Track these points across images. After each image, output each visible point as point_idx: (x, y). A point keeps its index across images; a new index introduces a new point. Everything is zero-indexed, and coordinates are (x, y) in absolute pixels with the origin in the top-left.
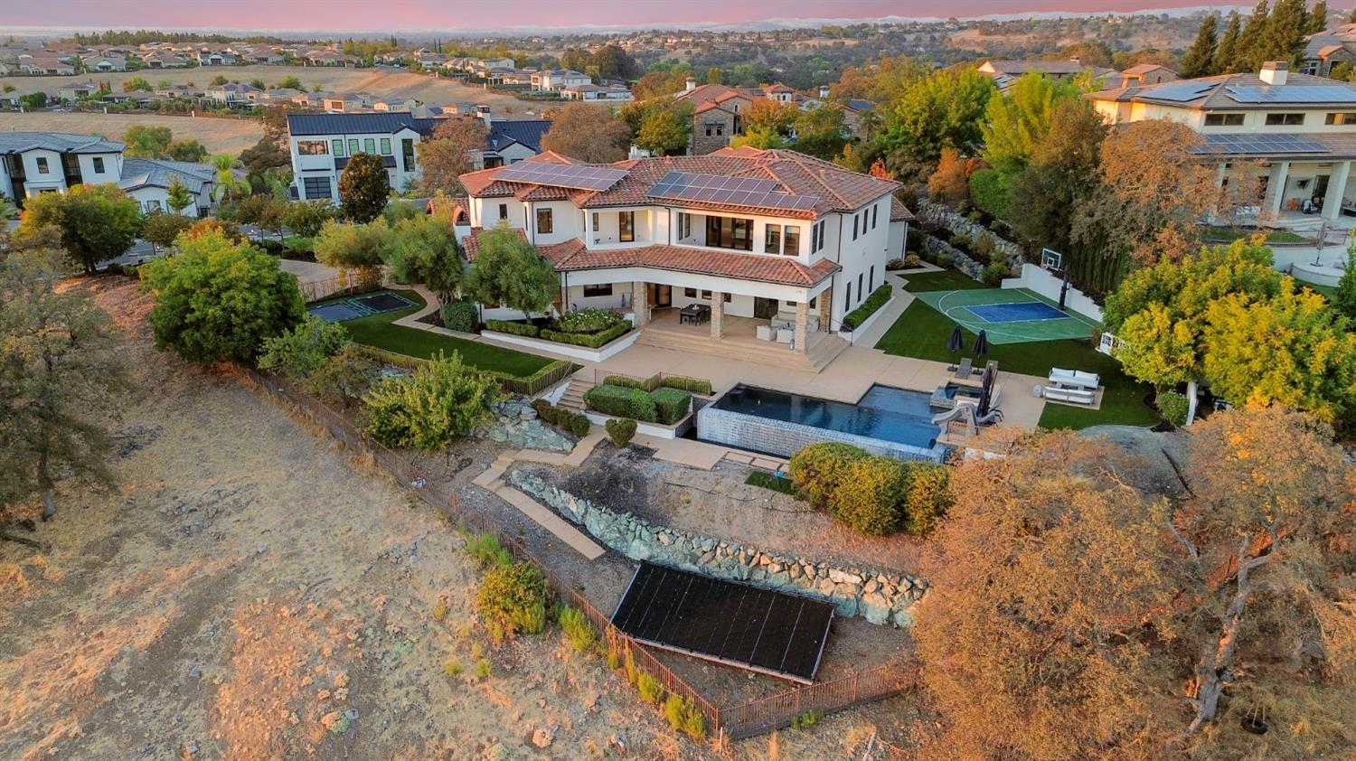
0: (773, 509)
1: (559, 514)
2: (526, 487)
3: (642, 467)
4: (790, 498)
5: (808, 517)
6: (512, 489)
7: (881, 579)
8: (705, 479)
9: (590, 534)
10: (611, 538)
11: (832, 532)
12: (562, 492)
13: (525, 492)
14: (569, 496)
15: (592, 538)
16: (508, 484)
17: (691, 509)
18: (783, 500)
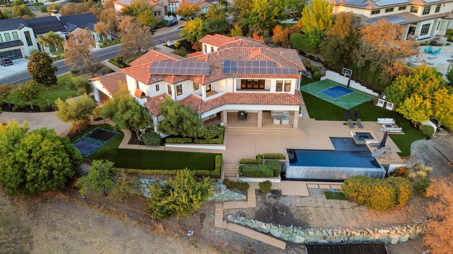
0: (343, 208)
1: (258, 231)
2: (236, 221)
3: (281, 200)
4: (346, 202)
5: (357, 208)
6: (230, 223)
7: (397, 228)
8: (311, 201)
9: (275, 236)
10: (286, 237)
11: (370, 213)
12: (256, 221)
13: (237, 224)
14: (260, 223)
15: (276, 238)
16: (228, 222)
17: (314, 216)
18: (345, 203)
